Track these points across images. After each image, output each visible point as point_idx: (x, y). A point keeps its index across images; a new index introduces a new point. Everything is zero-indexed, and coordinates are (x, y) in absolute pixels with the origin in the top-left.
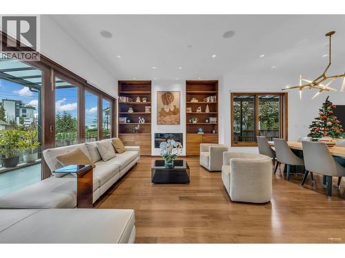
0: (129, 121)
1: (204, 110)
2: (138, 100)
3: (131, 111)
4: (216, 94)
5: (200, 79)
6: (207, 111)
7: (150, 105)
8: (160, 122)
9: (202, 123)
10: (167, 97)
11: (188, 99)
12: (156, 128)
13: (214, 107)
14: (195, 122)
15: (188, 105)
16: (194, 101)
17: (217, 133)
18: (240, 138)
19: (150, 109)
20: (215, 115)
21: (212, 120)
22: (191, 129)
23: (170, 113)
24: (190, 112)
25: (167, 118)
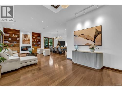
0: (9, 43)
1: (37, 40)
2: (13, 36)
3: (10, 39)
4: (40, 37)
5: (36, 32)
6: (38, 40)
7: (19, 38)
8: (23, 43)
9: (37, 44)
10: (25, 36)
11: (33, 37)
13: (40, 40)
14: (34, 43)
15: (33, 39)
16: (34, 38)
17: (40, 46)
18: (46, 47)
19: (19, 39)
20: (40, 42)
21: (39, 43)
22: (33, 45)
23: (27, 41)
24: (33, 41)
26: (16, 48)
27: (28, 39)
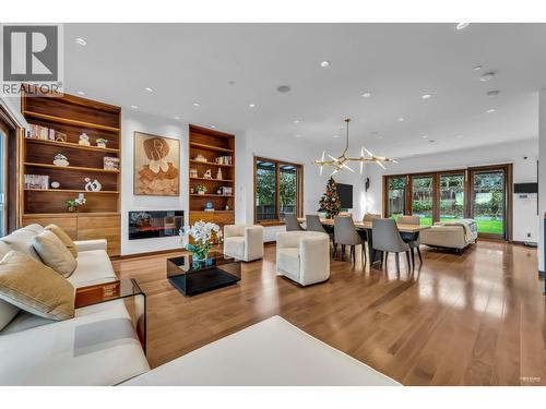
0: (56, 185)
1: (214, 175)
2: (84, 141)
3: (61, 162)
4: (231, 154)
5: (213, 128)
6: (220, 177)
7: (117, 155)
8: (140, 191)
9: (214, 196)
10: (154, 146)
11: (192, 157)
12: (131, 202)
13: (229, 172)
14: (201, 193)
15: (193, 165)
16: (201, 159)
17: (232, 209)
19: (118, 164)
20: (231, 185)
21: (227, 190)
22: (197, 204)
23: (160, 175)
24: (195, 176)
25: (156, 184)
26: (98, 218)
27: (166, 169)
